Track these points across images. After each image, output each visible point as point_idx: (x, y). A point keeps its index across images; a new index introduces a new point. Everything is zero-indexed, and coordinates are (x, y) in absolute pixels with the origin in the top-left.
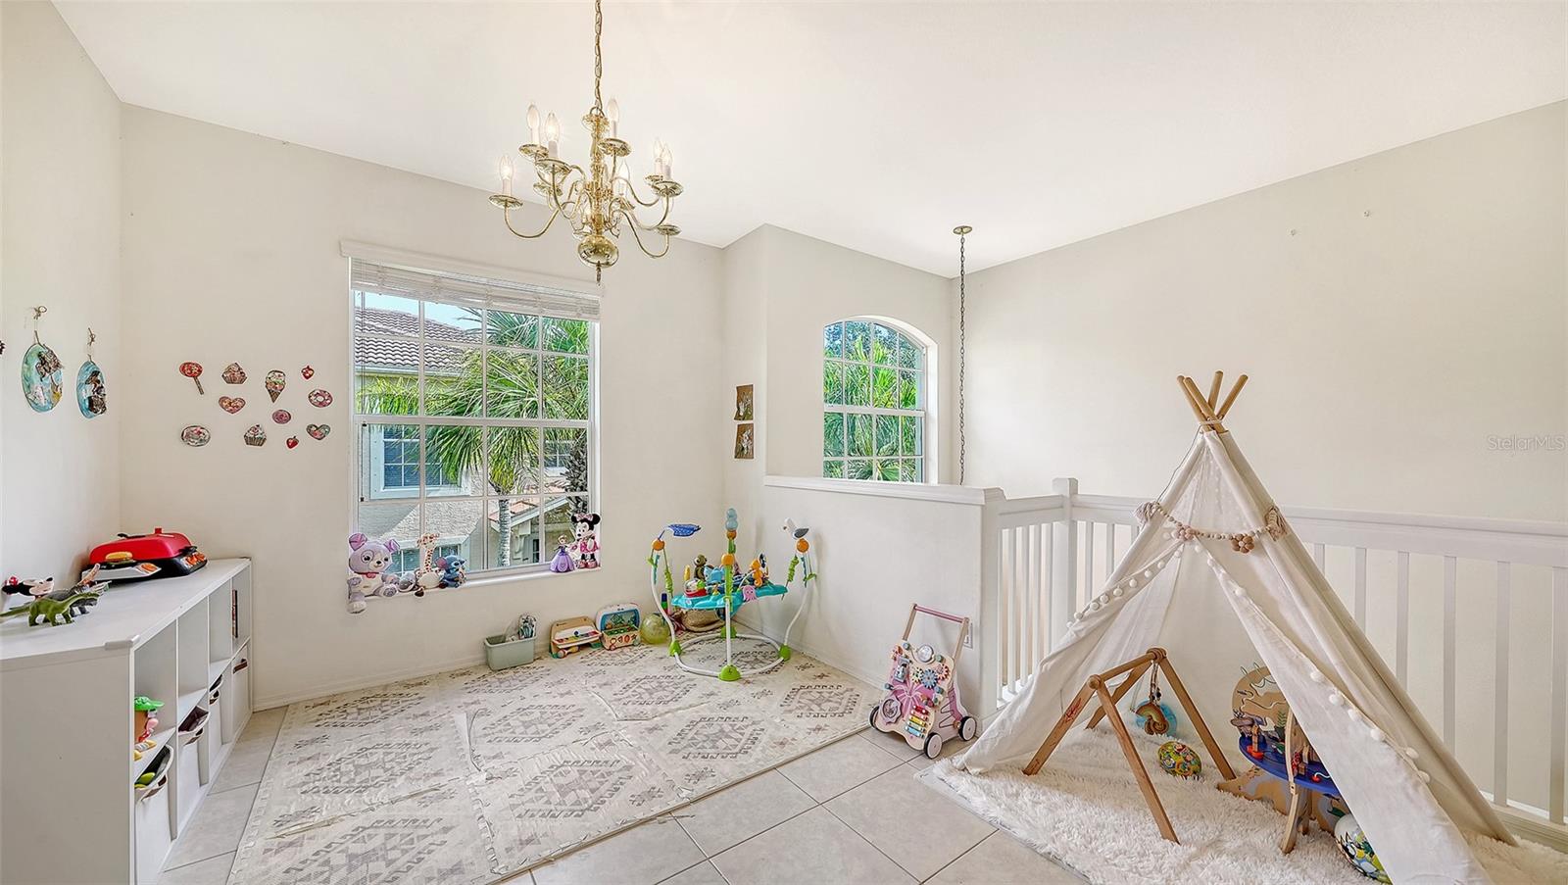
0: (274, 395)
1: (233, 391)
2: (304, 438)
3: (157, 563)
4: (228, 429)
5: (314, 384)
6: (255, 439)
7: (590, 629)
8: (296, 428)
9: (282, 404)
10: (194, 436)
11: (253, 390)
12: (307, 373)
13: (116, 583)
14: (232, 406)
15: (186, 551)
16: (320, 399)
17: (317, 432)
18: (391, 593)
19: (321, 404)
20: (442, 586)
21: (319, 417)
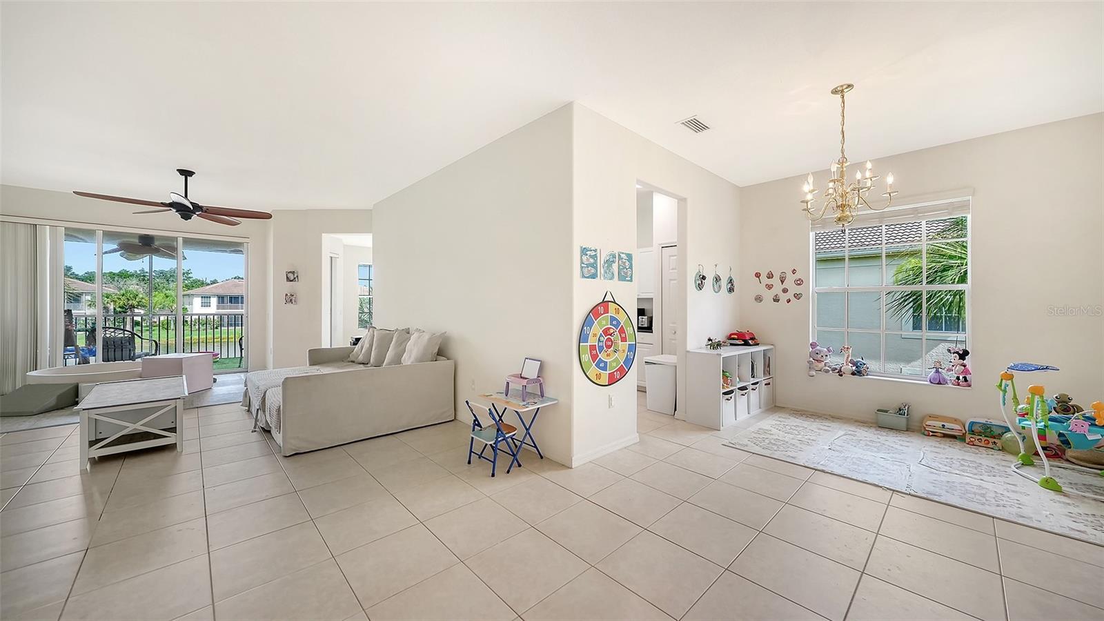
0: (782, 282)
1: (770, 281)
2: (793, 299)
3: (743, 340)
4: (768, 295)
5: (797, 276)
6: (776, 300)
7: (957, 427)
8: (790, 295)
9: (785, 285)
10: (759, 299)
11: (776, 281)
12: (794, 272)
13: (732, 344)
14: (769, 287)
15: (752, 339)
16: (799, 282)
17: (797, 296)
18: (827, 371)
19: (799, 284)
20: (853, 374)
21: (798, 290)
